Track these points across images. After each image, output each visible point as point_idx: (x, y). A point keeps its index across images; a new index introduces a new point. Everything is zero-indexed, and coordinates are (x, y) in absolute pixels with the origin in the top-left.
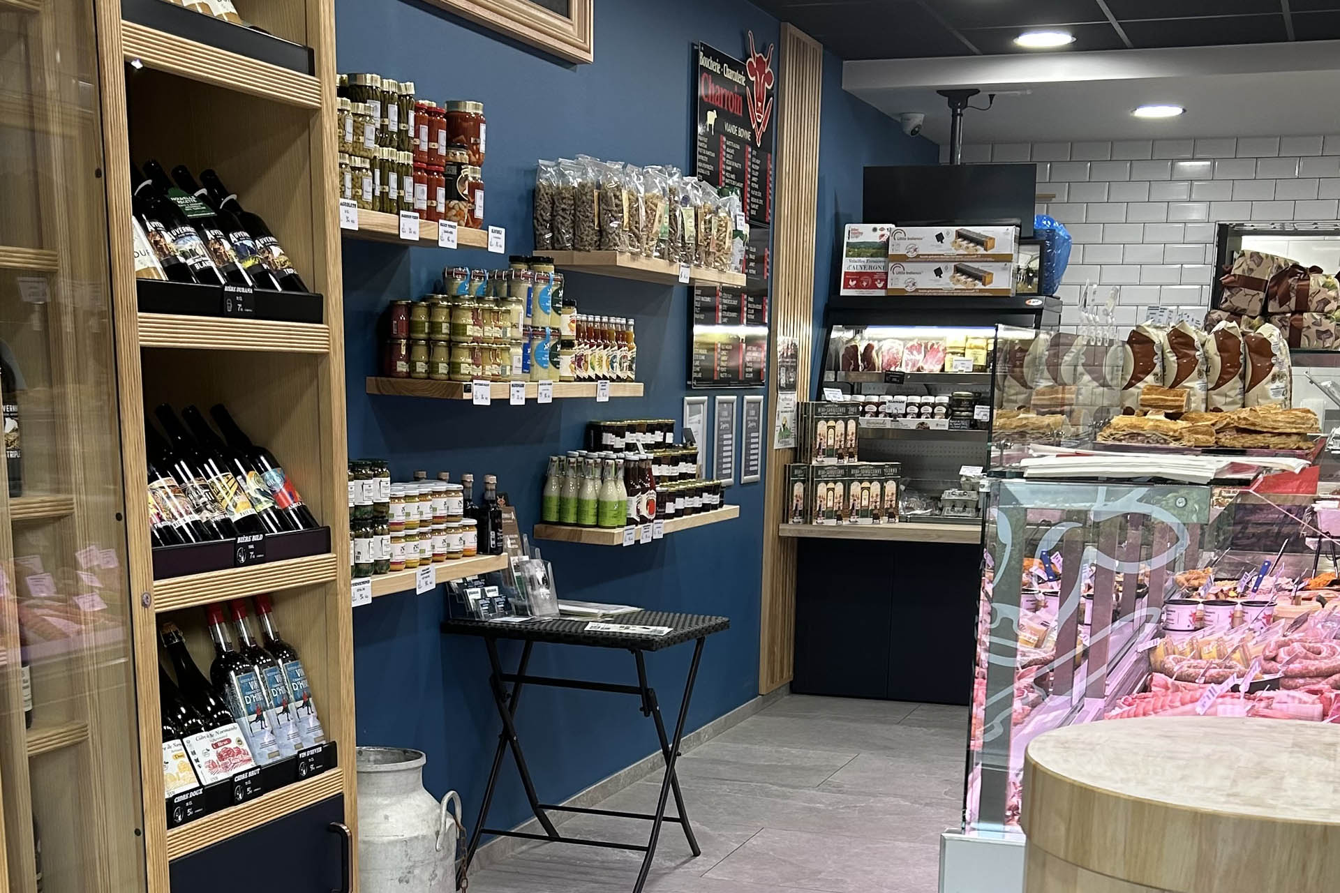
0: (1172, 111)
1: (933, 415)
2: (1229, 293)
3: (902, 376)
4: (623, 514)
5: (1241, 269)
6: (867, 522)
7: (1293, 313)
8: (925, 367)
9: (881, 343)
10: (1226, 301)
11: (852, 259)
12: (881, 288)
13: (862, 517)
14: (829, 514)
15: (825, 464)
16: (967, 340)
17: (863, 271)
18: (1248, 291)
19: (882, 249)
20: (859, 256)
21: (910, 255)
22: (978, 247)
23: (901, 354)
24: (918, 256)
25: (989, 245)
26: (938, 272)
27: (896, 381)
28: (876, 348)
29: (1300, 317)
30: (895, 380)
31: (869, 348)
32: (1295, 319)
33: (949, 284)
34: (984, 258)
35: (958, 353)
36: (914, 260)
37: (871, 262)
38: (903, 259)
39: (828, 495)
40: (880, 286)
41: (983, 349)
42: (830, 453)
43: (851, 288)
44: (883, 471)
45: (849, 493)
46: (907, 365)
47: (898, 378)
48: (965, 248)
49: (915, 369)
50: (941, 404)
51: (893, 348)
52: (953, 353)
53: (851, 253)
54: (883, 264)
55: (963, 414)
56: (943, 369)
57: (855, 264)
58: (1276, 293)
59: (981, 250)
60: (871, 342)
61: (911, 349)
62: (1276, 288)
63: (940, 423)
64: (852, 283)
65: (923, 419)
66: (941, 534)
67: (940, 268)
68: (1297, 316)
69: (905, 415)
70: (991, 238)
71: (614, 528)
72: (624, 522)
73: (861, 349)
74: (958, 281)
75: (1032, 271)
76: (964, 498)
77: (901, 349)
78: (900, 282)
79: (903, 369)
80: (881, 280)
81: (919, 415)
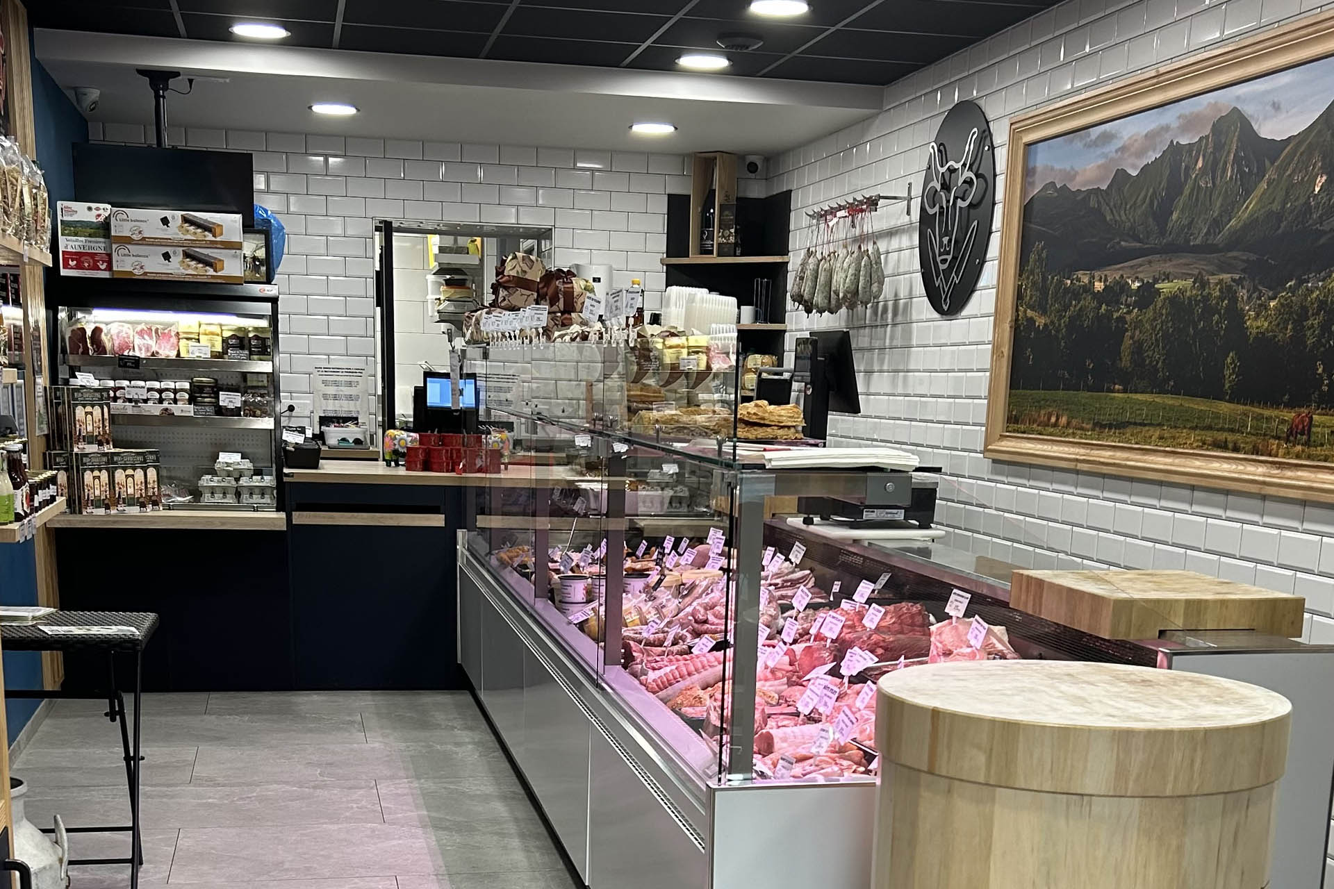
0: (348, 111)
1: (175, 401)
2: (506, 293)
3: (137, 361)
4: (12, 509)
5: (515, 270)
6: (134, 510)
7: (563, 313)
8: (160, 352)
9: (109, 326)
10: (504, 300)
11: (69, 238)
12: (105, 270)
13: (129, 505)
14: (98, 503)
15: (87, 451)
16: (200, 326)
17: (82, 250)
18: (524, 291)
19: (104, 228)
20: (76, 235)
21: (134, 237)
22: (206, 233)
23: (132, 338)
24: (144, 239)
25: (218, 231)
26: (166, 256)
27: (129, 366)
28: (105, 331)
29: (569, 316)
30: (130, 364)
31: (97, 331)
32: (566, 319)
33: (178, 268)
34: (213, 245)
35: (191, 339)
36: (140, 242)
37: (91, 242)
38: (127, 241)
39: (95, 482)
40: (103, 267)
41: (218, 335)
42: (90, 440)
43: (72, 268)
44: (144, 458)
45: (114, 481)
46: (140, 349)
47: (133, 363)
48: (192, 233)
49: (149, 354)
50: (182, 390)
51: (122, 331)
52: (187, 339)
53: (66, 232)
54: (103, 245)
55: (206, 400)
56: (178, 355)
57: (73, 244)
58: (547, 294)
59: (210, 237)
60: (97, 325)
61: (141, 333)
62: (545, 289)
63: (184, 409)
64: (72, 263)
65: (165, 405)
66: (223, 521)
67: (167, 252)
68: (566, 316)
69: (145, 401)
70: (219, 225)
71: (6, 524)
72: (12, 518)
73: (89, 333)
74: (189, 266)
75: (259, 260)
76: (223, 484)
77: (131, 333)
78: (126, 263)
79: (137, 354)
80: (103, 262)
81: (161, 401)
